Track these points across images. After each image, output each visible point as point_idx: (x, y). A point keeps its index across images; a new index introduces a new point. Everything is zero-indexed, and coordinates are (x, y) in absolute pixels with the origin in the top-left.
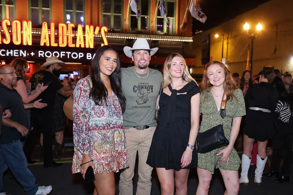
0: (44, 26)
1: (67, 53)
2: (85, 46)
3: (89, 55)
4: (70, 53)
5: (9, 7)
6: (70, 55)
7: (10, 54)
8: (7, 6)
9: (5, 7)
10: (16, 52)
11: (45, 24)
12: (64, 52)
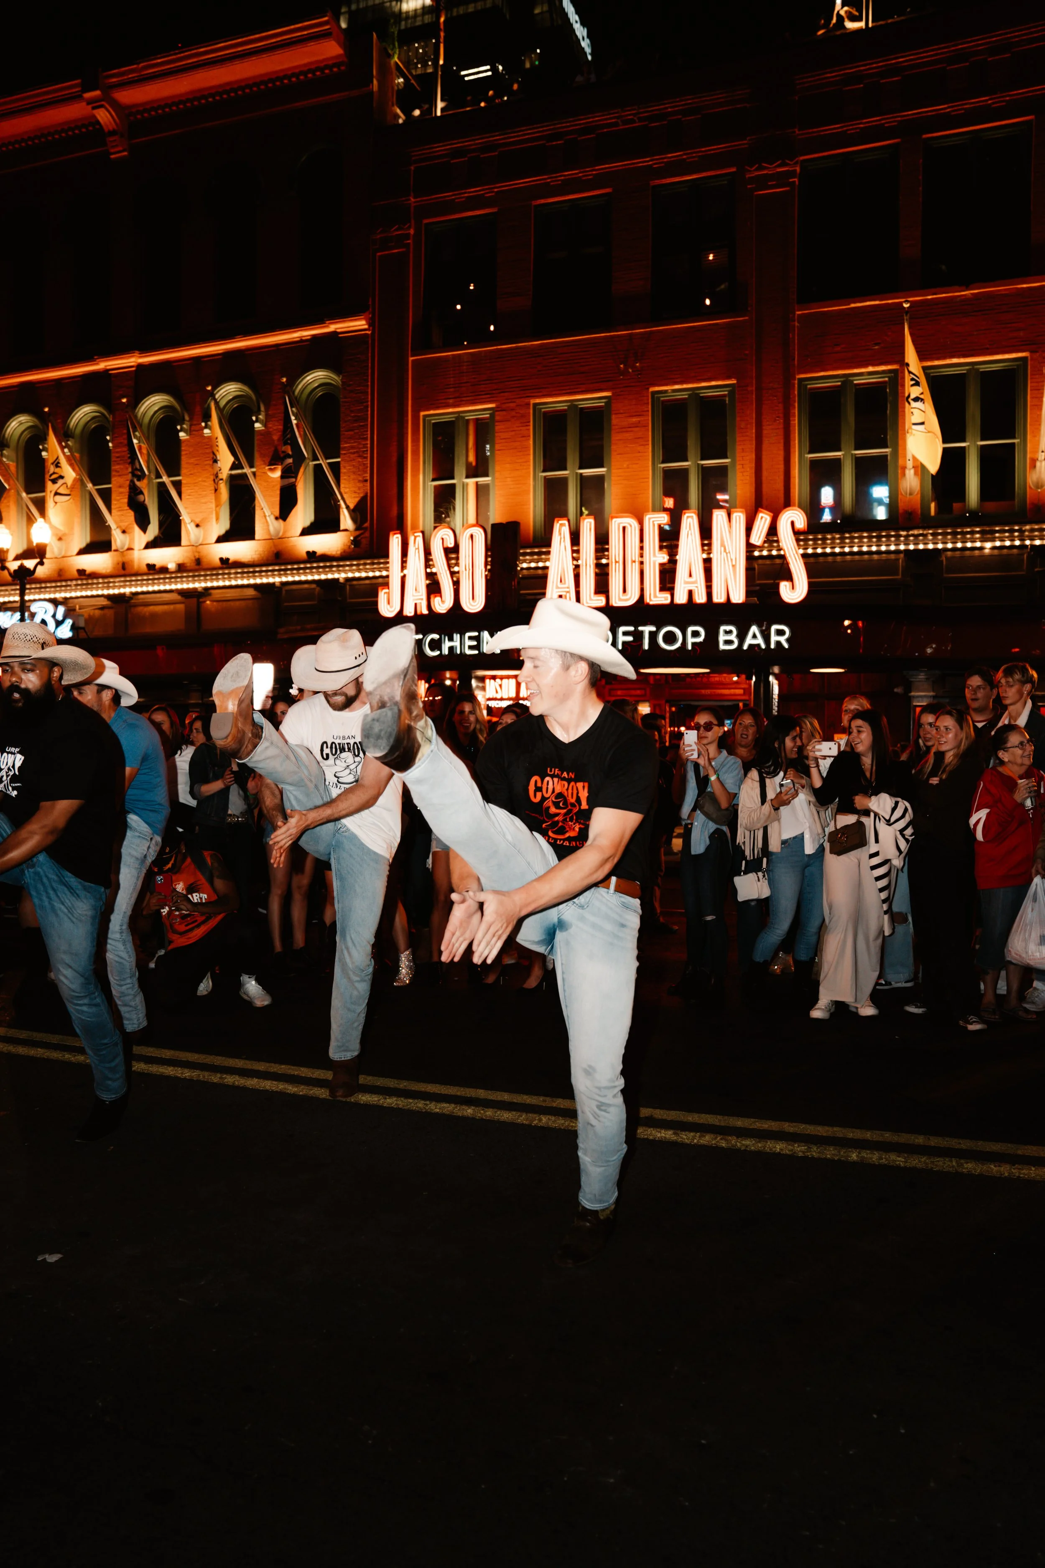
0: (560, 534)
1: (640, 628)
2: (709, 594)
3: (729, 632)
4: (653, 629)
5: (477, 484)
6: (653, 636)
7: (451, 649)
8: (471, 482)
9: (465, 487)
10: (470, 638)
11: (561, 525)
12: (631, 629)
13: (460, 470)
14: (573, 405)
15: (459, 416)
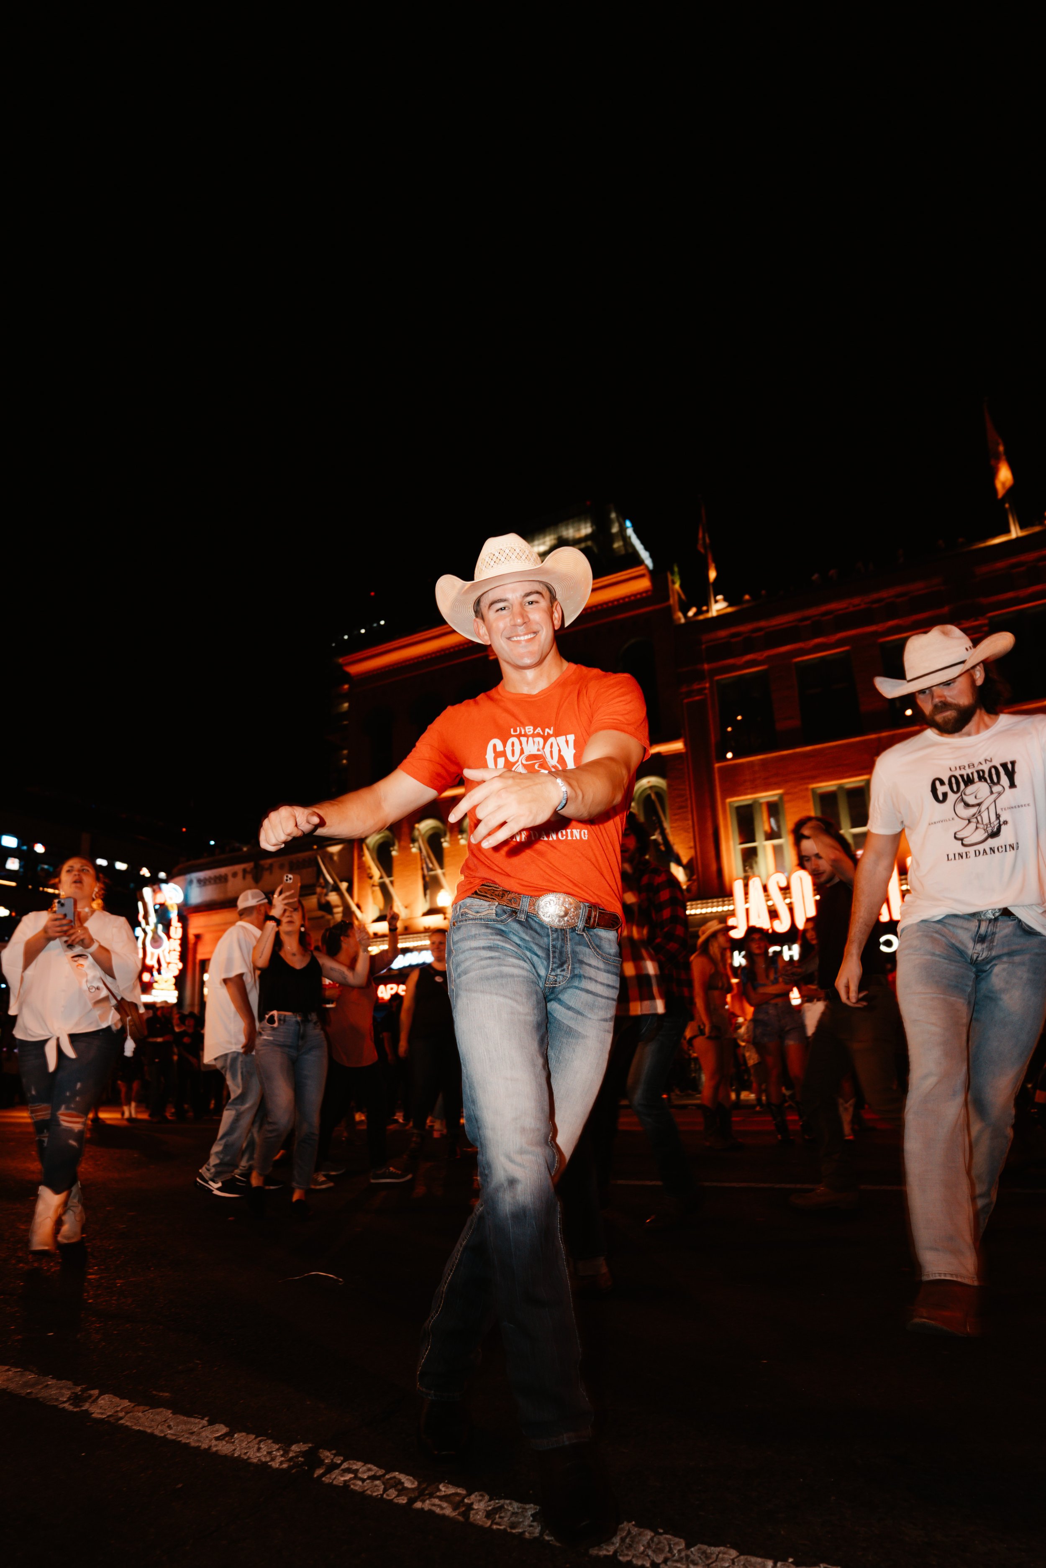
5: (773, 845)
8: (769, 843)
9: (764, 847)
13: (760, 836)
14: (841, 787)
15: (755, 801)
